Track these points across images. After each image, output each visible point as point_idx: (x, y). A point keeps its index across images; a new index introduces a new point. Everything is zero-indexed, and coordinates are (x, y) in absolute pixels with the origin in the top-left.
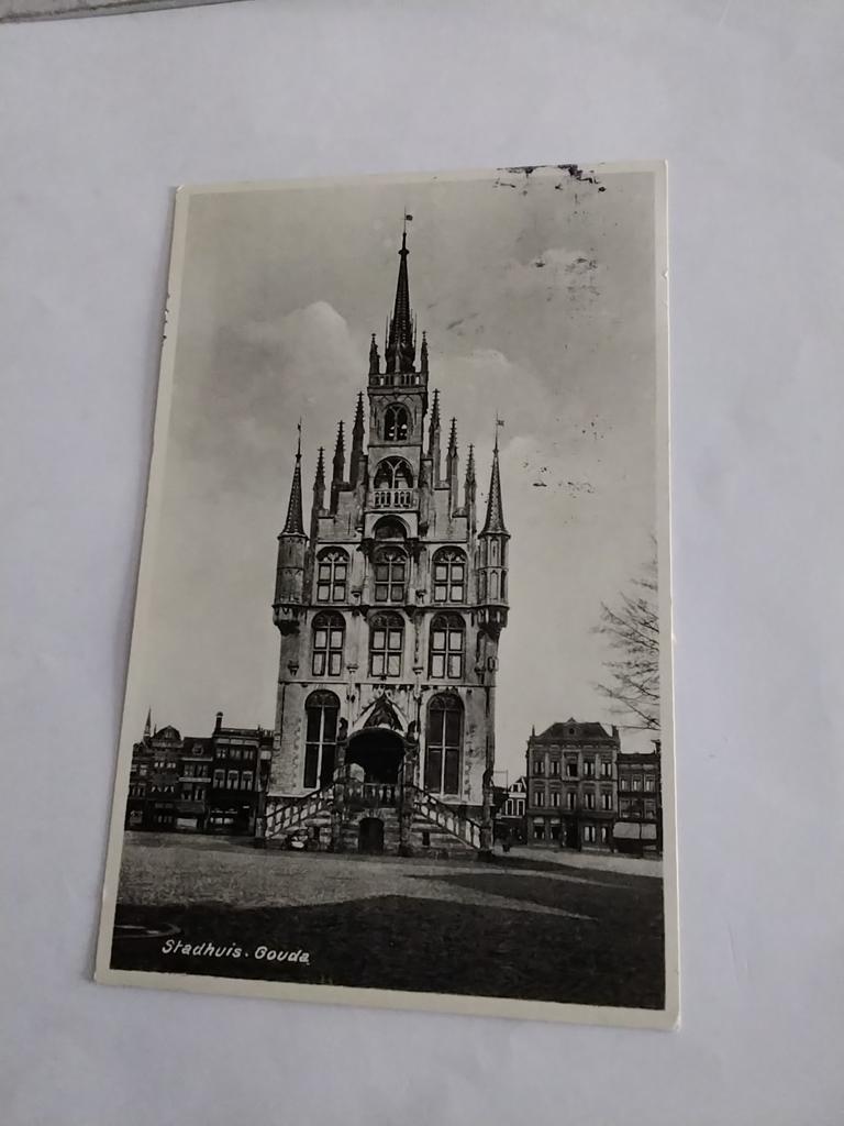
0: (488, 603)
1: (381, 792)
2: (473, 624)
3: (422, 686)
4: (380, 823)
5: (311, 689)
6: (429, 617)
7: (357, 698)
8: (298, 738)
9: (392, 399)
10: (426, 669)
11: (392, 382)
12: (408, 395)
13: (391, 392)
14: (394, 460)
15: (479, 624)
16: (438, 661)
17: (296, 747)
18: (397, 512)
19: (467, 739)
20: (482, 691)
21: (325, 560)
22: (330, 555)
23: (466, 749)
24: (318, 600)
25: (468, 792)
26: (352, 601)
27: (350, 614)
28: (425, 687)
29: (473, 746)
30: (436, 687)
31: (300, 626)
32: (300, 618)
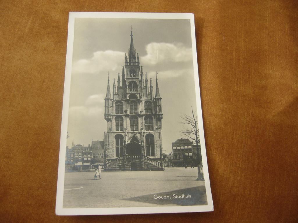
0: (158, 114)
2: (154, 119)
3: (144, 132)
5: (116, 134)
6: (144, 117)
7: (128, 136)
8: (113, 145)
9: (131, 68)
10: (144, 129)
11: (131, 64)
12: (135, 67)
13: (131, 66)
14: (133, 82)
15: (156, 118)
16: (147, 127)
17: (113, 147)
18: (134, 93)
19: (155, 144)
20: (158, 133)
21: (117, 104)
22: (118, 103)
23: (155, 146)
24: (116, 113)
25: (157, 156)
26: (125, 113)
27: (124, 116)
28: (144, 133)
29: (157, 145)
30: (147, 132)
31: (112, 120)
32: (112, 118)
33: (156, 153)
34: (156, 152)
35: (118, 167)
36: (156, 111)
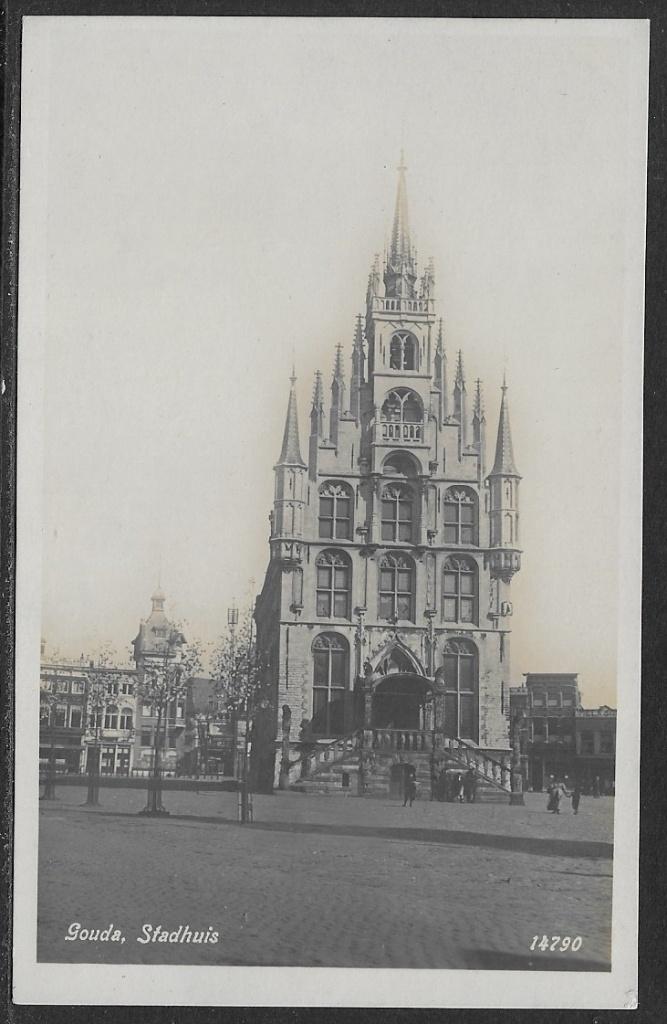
0: (503, 547)
1: (411, 738)
2: (485, 568)
3: (436, 630)
4: (411, 769)
5: (317, 630)
6: (442, 558)
7: (367, 641)
8: (306, 682)
9: (399, 327)
10: (439, 613)
11: (399, 308)
12: (415, 322)
13: (397, 318)
14: (402, 391)
15: (491, 568)
16: (450, 604)
17: (304, 690)
18: (408, 447)
19: (482, 684)
20: (498, 634)
21: (327, 494)
22: (332, 488)
23: (482, 694)
24: (321, 536)
25: (485, 737)
26: (358, 539)
27: (357, 552)
28: (439, 631)
29: (489, 691)
30: (449, 630)
31: (303, 565)
32: (303, 555)
33: (484, 726)
34: (481, 723)
35: (337, 780)
36: (496, 536)
